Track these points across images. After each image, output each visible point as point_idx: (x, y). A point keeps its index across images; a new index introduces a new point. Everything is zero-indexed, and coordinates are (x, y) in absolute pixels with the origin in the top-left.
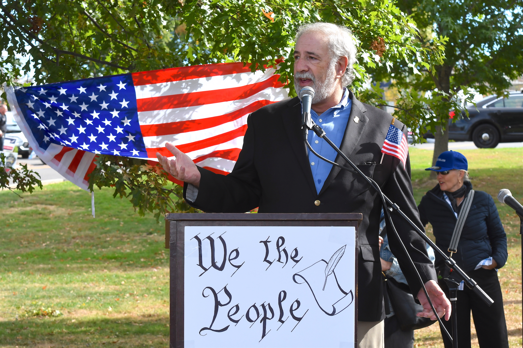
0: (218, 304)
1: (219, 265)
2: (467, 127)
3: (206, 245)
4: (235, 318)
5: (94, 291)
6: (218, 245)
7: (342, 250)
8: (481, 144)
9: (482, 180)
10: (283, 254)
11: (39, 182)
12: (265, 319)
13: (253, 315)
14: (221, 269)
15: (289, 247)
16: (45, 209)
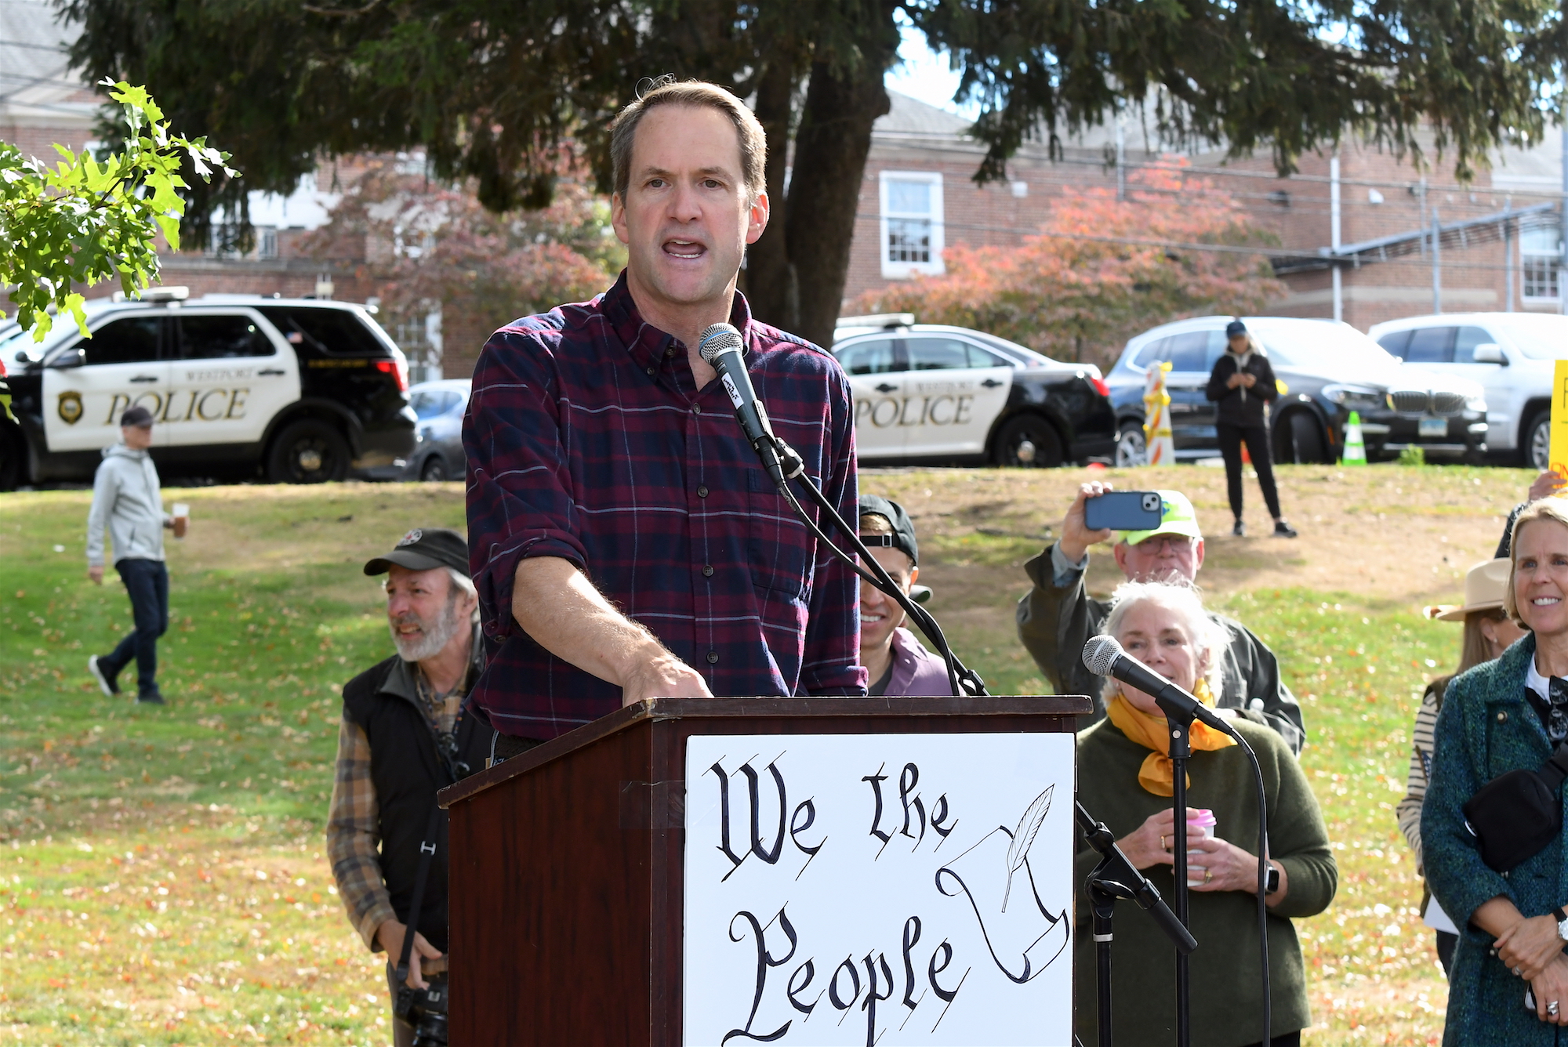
0: (765, 959)
1: (768, 847)
3: (739, 786)
4: (803, 998)
7: (1044, 800)
10: (913, 810)
13: (845, 989)
14: (772, 859)
15: (927, 792)
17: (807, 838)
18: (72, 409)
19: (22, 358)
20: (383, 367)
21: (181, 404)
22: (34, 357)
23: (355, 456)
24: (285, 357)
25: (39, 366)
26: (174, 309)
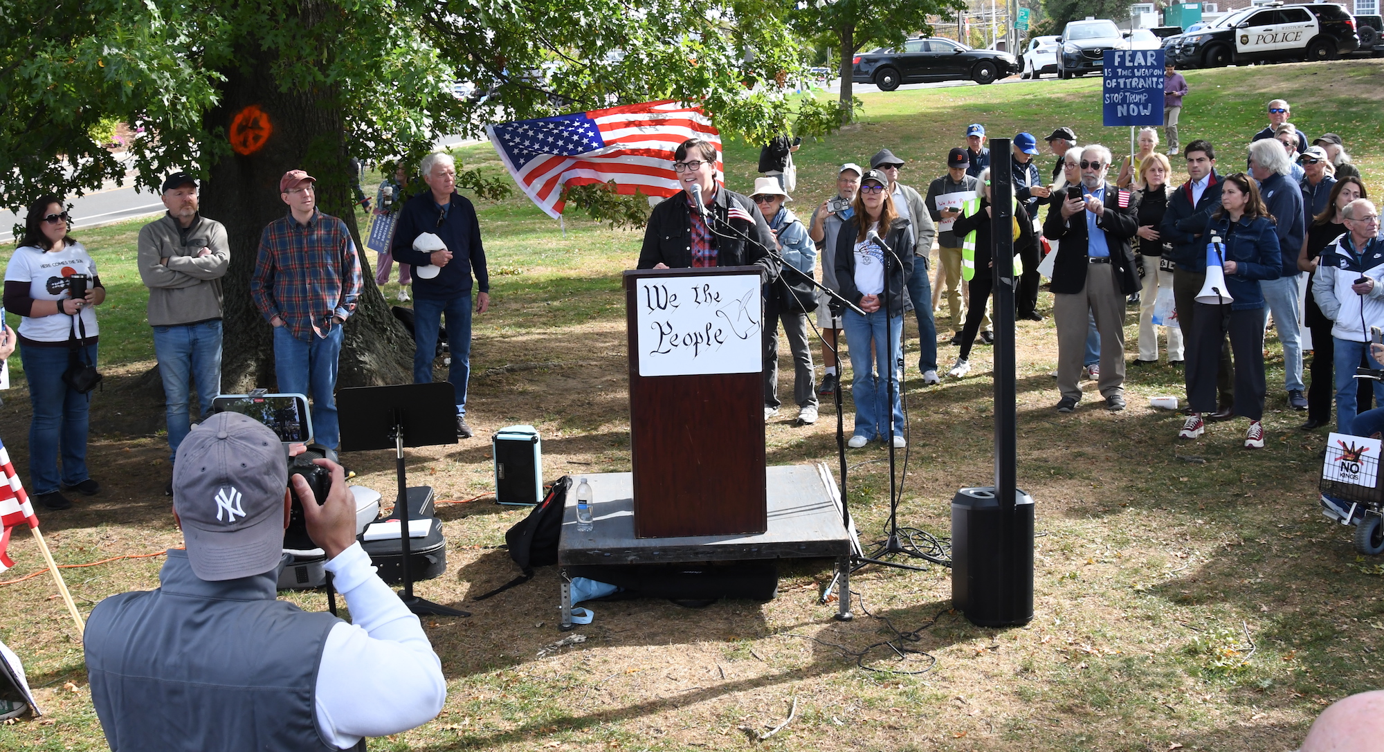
0: (662, 333)
1: (663, 306)
2: (871, 70)
3: (653, 291)
4: (674, 343)
5: (547, 247)
6: (661, 291)
7: (751, 292)
8: (885, 87)
9: (883, 126)
10: (708, 296)
11: (510, 191)
12: (696, 343)
13: (688, 340)
14: (664, 308)
15: (713, 291)
16: (496, 165)
17: (675, 303)
18: (1245, 40)
19: (1230, 25)
20: (1347, 22)
21: (1280, 37)
22: (1233, 25)
23: (1337, 50)
24: (1314, 21)
25: (1235, 27)
26: (1279, 8)
